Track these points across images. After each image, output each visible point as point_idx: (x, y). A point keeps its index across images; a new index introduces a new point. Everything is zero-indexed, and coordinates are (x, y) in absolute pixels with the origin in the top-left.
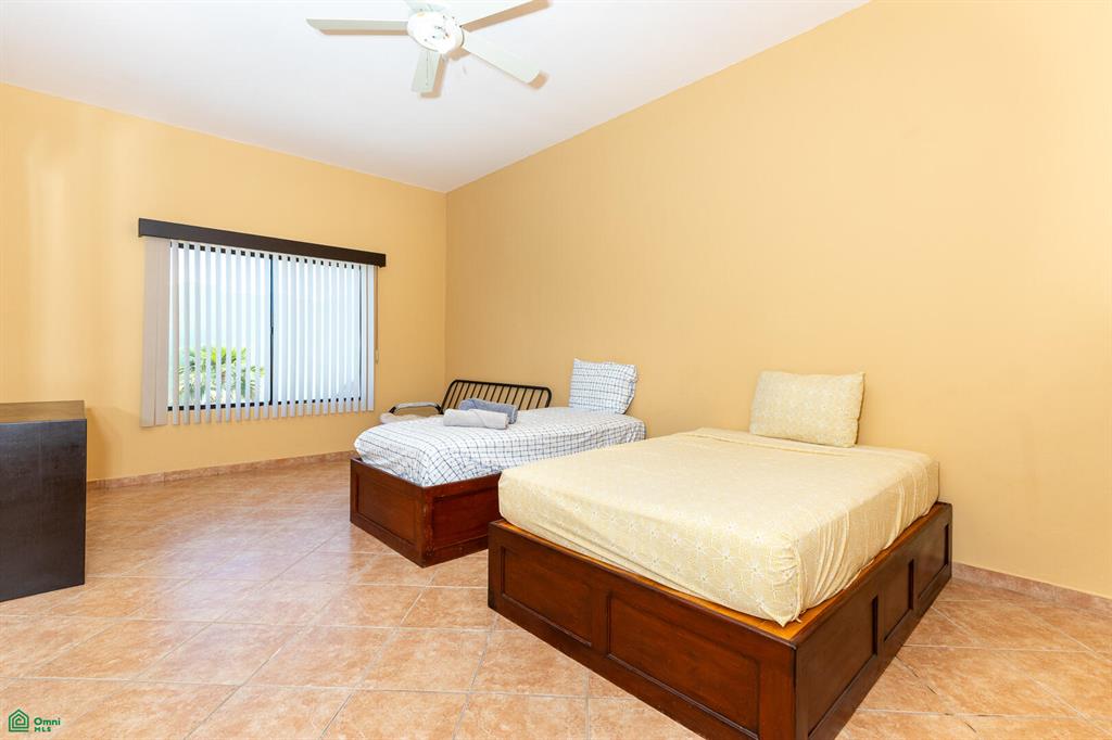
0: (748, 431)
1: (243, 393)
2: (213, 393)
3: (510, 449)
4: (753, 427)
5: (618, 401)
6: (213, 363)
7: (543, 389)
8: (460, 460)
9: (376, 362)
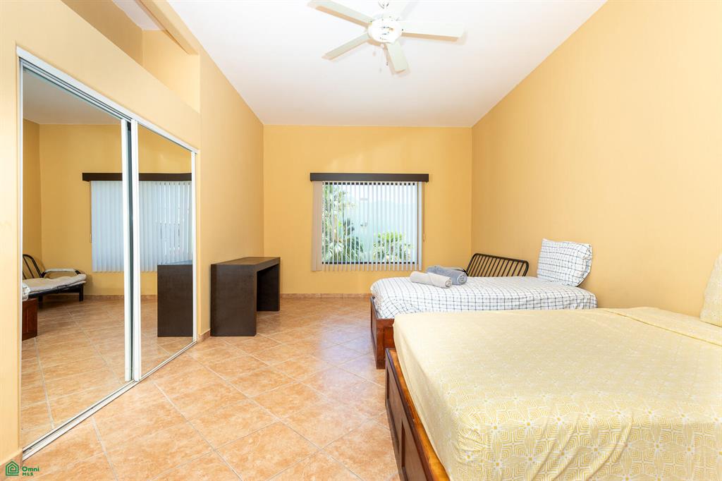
0: (699, 317)
1: (401, 258)
2: (388, 257)
3: (445, 303)
4: (704, 313)
5: (575, 275)
6: (388, 241)
7: (524, 262)
8: (403, 305)
9: (423, 241)
